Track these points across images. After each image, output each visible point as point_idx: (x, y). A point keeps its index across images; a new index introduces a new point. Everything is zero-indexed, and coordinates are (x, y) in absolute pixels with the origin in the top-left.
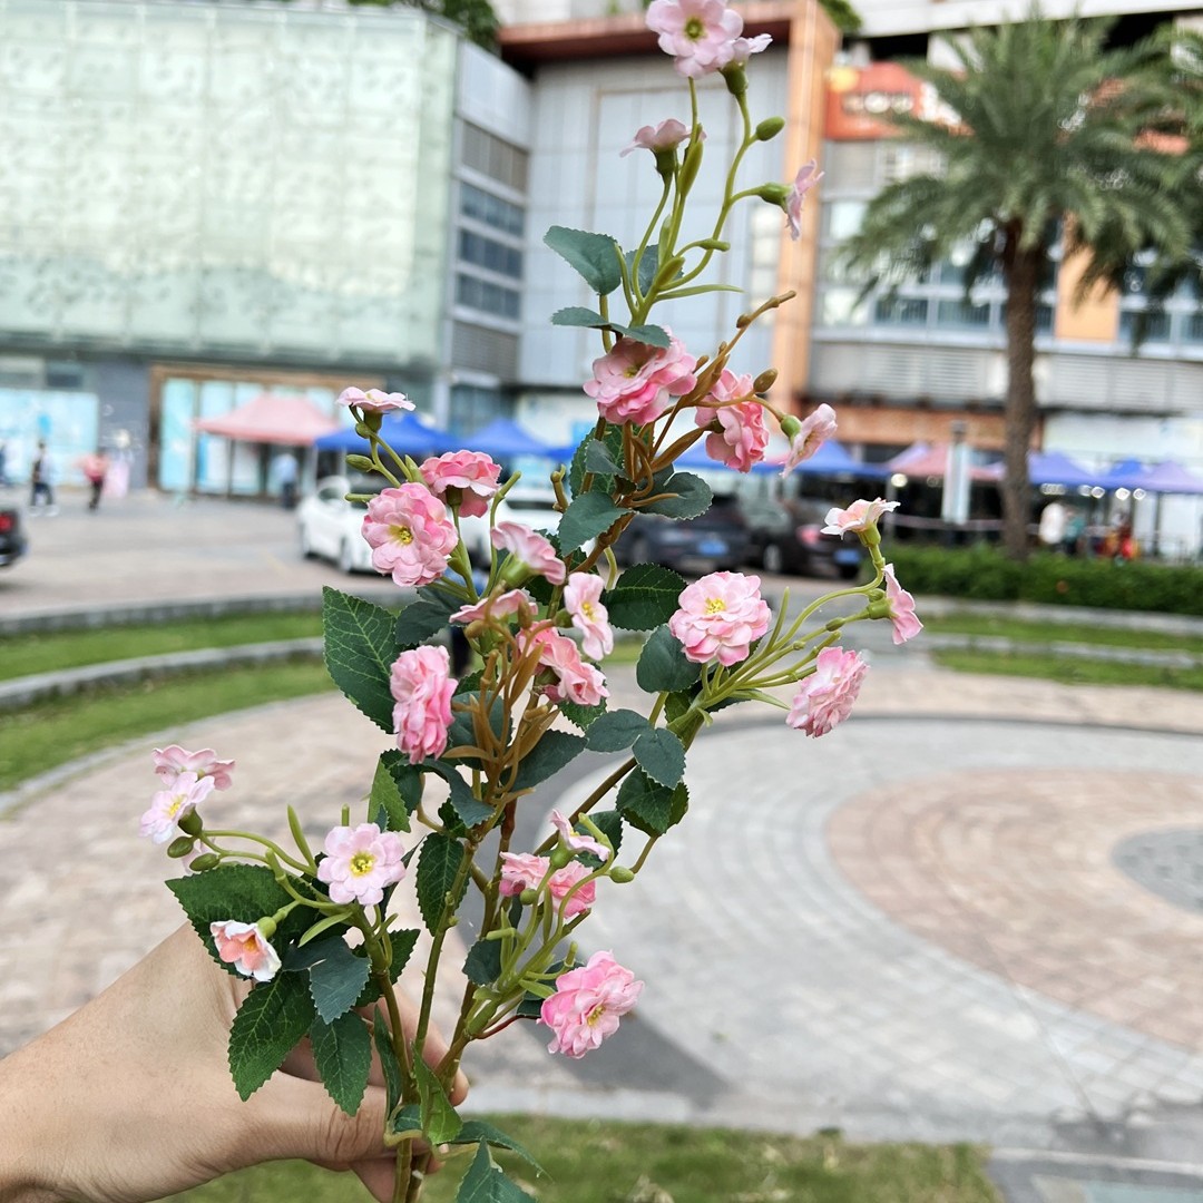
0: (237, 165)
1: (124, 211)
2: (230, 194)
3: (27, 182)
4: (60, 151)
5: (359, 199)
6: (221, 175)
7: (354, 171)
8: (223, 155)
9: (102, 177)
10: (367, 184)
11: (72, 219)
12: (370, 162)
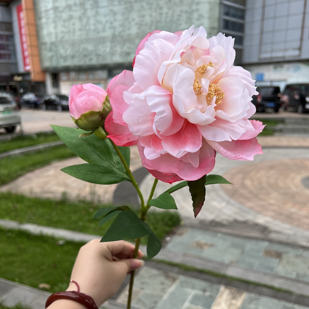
0: (165, 10)
1: (139, 28)
2: (163, 19)
3: (116, 24)
4: (123, 14)
5: (195, 15)
6: (161, 14)
7: (194, 7)
8: (161, 8)
9: (133, 20)
10: (197, 10)
11: (127, 32)
12: (198, 3)
